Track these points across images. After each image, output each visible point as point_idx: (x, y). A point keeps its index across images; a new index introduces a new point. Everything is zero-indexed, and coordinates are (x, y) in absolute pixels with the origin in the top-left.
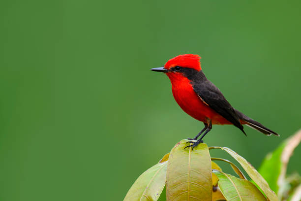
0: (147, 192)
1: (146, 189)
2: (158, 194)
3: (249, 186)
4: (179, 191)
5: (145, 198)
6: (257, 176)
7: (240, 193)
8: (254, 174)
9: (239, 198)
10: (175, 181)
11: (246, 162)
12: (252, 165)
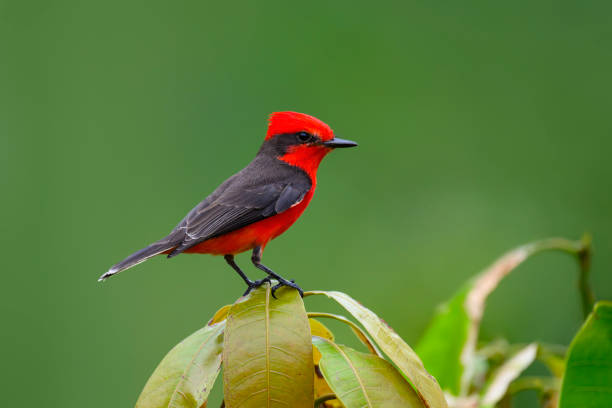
0: (183, 384)
1: (181, 380)
2: (205, 390)
3: (382, 368)
4: (249, 390)
5: (180, 398)
6: (397, 347)
7: (363, 382)
8: (393, 343)
9: (362, 392)
10: (241, 370)
11: (377, 320)
12: (389, 327)
